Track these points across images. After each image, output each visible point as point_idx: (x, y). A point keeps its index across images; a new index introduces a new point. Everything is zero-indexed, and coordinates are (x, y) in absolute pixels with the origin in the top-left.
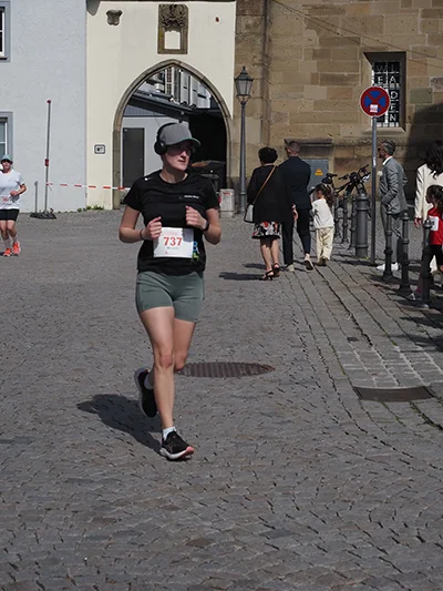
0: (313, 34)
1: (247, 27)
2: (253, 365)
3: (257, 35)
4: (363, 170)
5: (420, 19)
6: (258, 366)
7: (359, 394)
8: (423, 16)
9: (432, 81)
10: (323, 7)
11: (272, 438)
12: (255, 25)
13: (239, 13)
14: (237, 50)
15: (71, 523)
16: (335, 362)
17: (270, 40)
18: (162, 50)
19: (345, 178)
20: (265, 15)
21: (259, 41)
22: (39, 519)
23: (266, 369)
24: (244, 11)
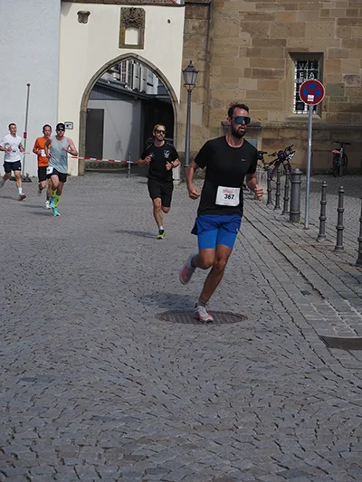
0: (247, 36)
1: (194, 28)
2: (228, 313)
3: (202, 35)
4: (289, 149)
5: (335, 26)
6: (232, 314)
7: (325, 342)
8: (339, 24)
9: (345, 77)
10: (256, 14)
11: (261, 381)
12: (200, 27)
13: (187, 17)
14: (184, 47)
15: (104, 459)
16: (298, 313)
17: (212, 40)
18: (122, 45)
19: (274, 155)
20: (209, 18)
21: (203, 39)
22: (74, 455)
23: (240, 317)
24: (191, 15)
